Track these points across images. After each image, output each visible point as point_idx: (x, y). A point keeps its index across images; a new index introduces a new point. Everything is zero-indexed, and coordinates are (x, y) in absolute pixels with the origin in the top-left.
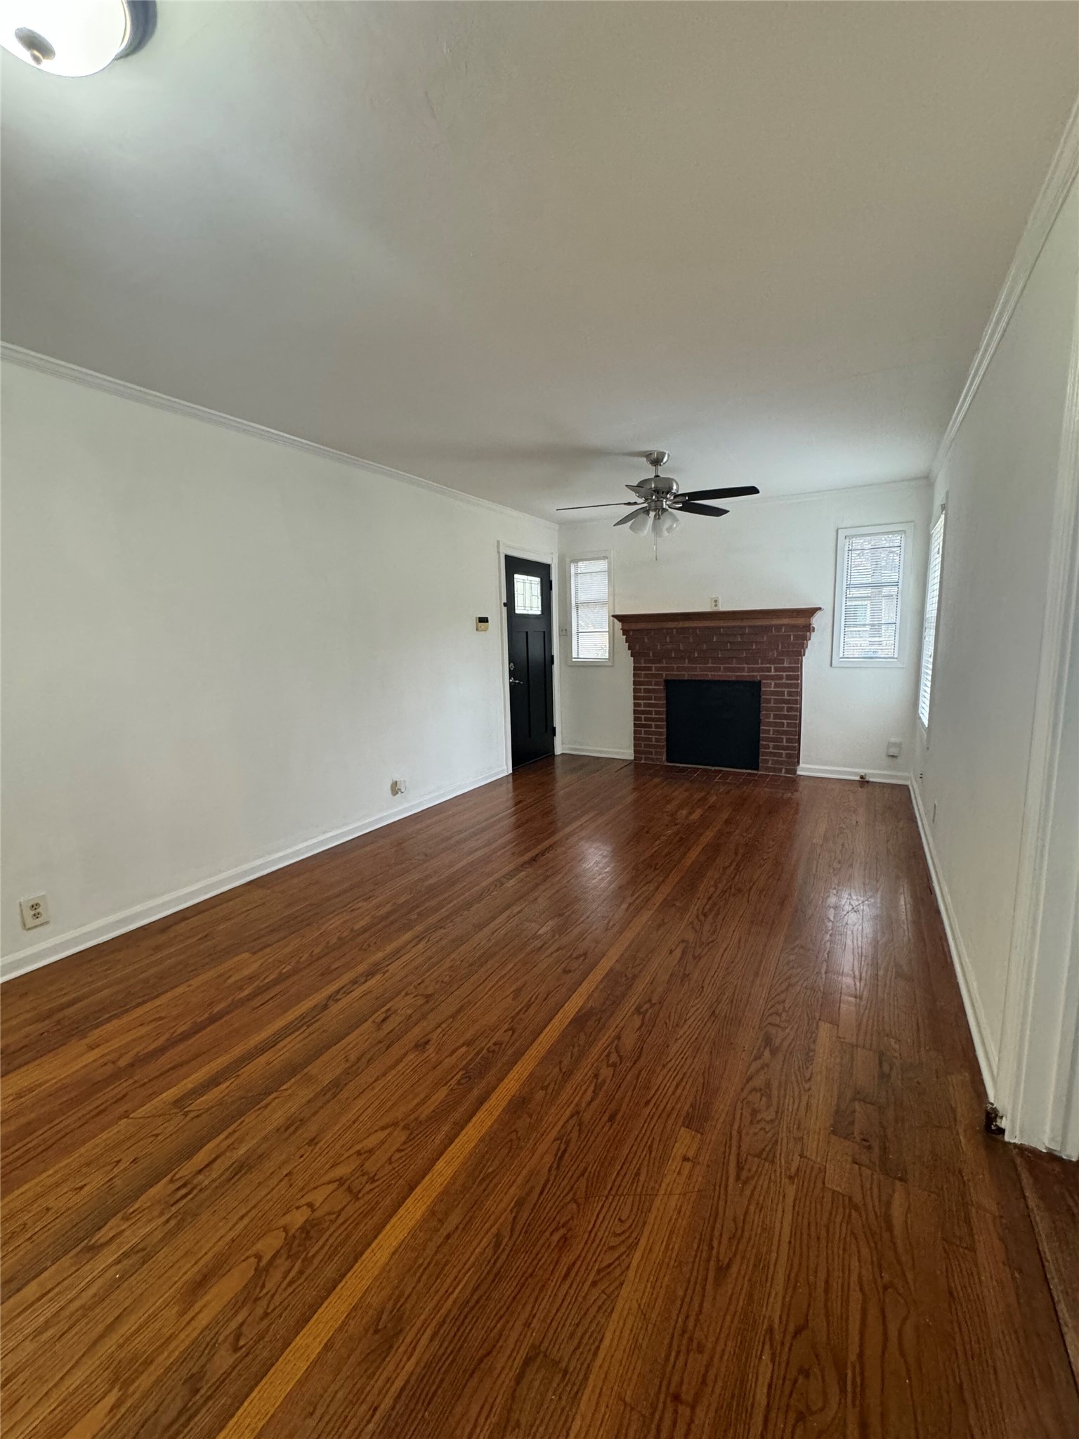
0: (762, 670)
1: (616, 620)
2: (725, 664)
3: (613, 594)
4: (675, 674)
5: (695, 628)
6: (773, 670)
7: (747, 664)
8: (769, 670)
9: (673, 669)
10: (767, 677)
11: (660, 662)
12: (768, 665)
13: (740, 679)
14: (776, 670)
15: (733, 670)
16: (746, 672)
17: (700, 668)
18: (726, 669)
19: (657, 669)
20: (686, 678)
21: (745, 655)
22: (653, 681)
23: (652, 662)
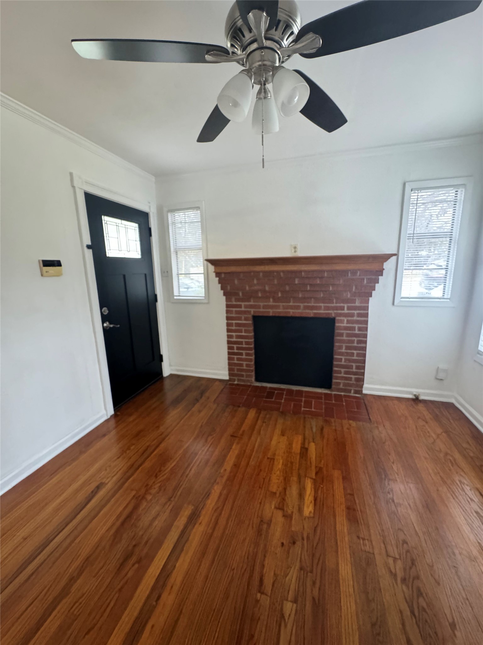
0: (336, 308)
1: (209, 265)
2: (305, 302)
3: (206, 240)
4: (262, 311)
5: (278, 272)
6: (346, 308)
7: (323, 303)
8: (343, 308)
9: (259, 307)
10: (340, 315)
11: (249, 301)
12: (342, 305)
13: (317, 316)
14: (349, 308)
15: (312, 308)
16: (322, 311)
17: (283, 306)
18: (306, 308)
19: (246, 307)
20: (271, 314)
21: (322, 295)
22: (243, 317)
23: (242, 300)
